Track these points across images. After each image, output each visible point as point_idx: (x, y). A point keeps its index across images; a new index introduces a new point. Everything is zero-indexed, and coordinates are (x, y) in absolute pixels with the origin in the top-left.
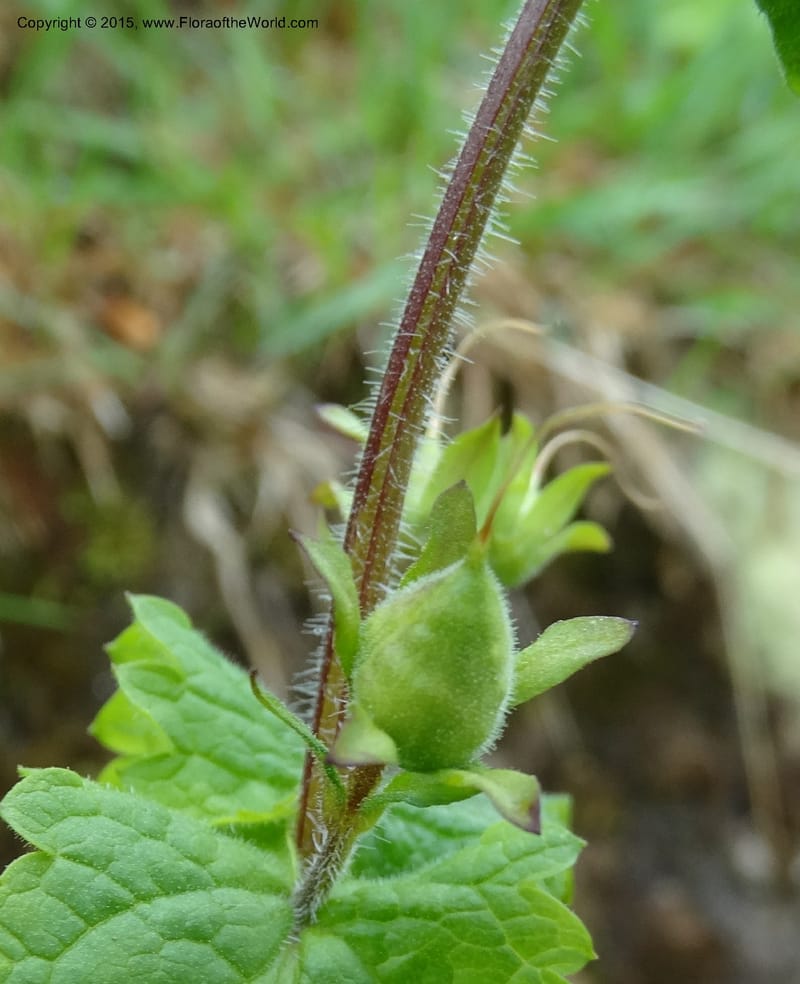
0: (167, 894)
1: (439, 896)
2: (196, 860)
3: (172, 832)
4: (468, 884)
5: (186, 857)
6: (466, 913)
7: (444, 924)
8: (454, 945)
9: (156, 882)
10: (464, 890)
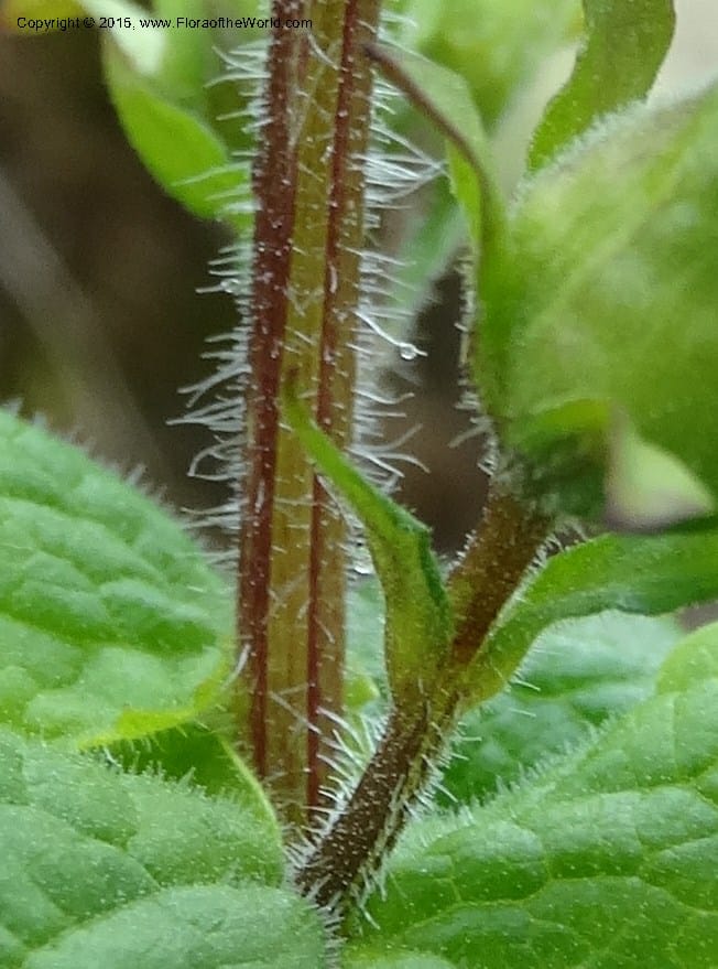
0: (81, 920)
1: (625, 818)
2: (105, 836)
3: (36, 783)
4: (673, 782)
5: (88, 832)
6: (692, 846)
7: (653, 879)
8: (682, 918)
9: (54, 899)
10: (674, 795)
